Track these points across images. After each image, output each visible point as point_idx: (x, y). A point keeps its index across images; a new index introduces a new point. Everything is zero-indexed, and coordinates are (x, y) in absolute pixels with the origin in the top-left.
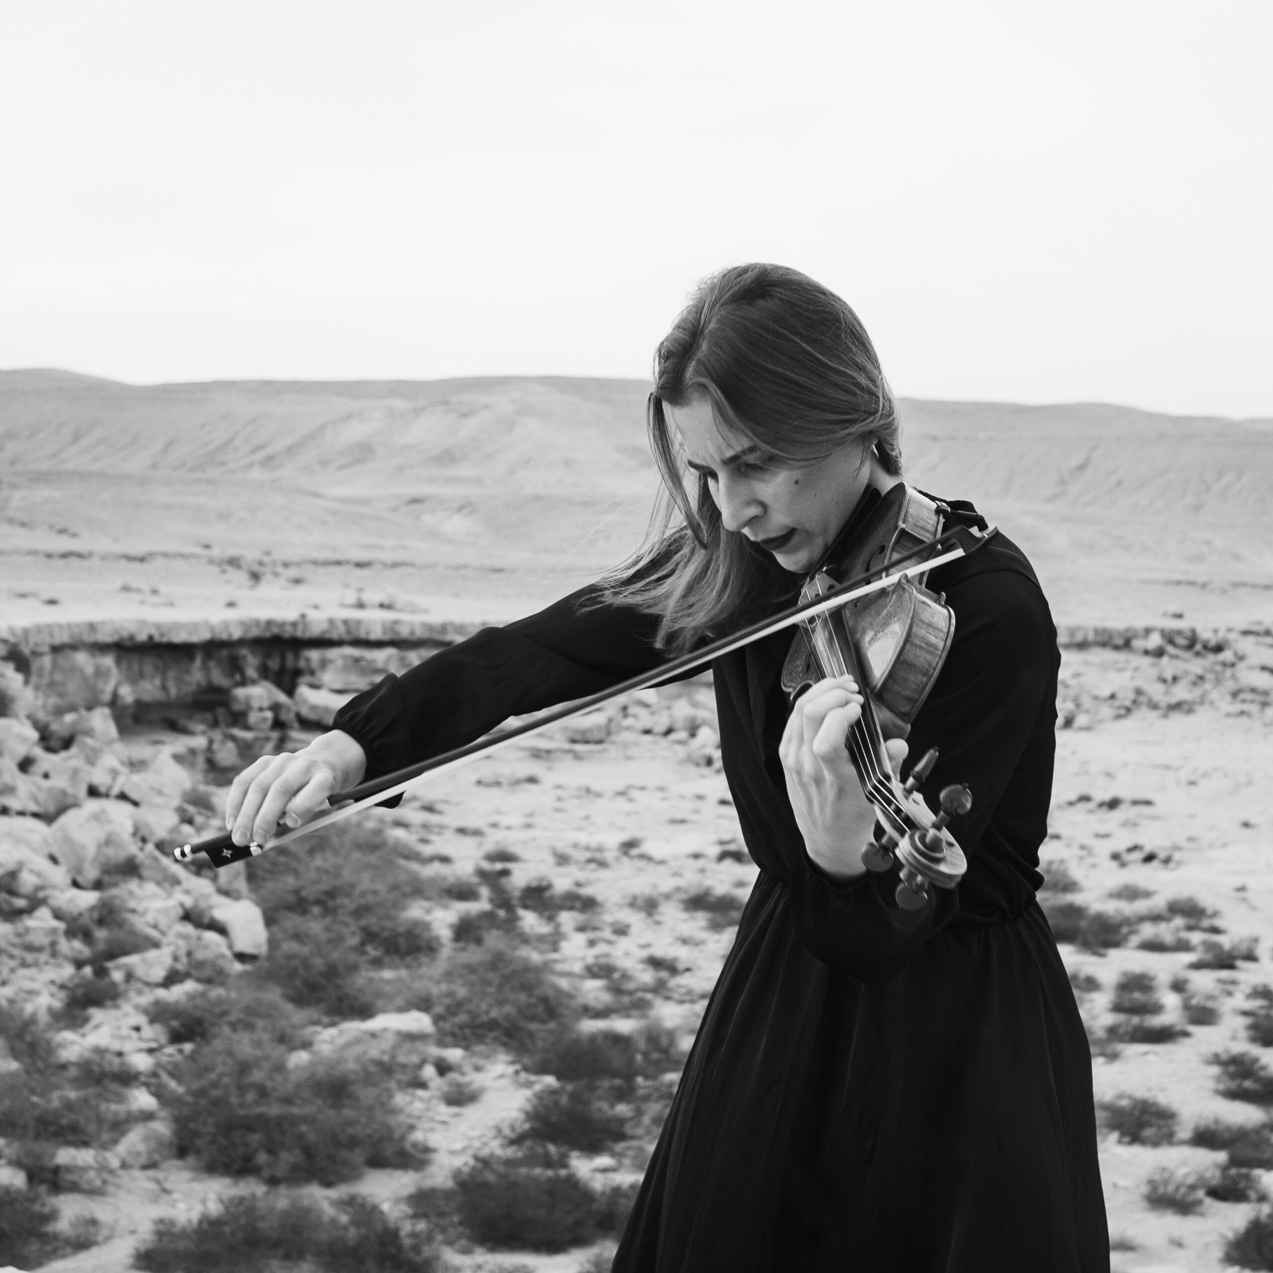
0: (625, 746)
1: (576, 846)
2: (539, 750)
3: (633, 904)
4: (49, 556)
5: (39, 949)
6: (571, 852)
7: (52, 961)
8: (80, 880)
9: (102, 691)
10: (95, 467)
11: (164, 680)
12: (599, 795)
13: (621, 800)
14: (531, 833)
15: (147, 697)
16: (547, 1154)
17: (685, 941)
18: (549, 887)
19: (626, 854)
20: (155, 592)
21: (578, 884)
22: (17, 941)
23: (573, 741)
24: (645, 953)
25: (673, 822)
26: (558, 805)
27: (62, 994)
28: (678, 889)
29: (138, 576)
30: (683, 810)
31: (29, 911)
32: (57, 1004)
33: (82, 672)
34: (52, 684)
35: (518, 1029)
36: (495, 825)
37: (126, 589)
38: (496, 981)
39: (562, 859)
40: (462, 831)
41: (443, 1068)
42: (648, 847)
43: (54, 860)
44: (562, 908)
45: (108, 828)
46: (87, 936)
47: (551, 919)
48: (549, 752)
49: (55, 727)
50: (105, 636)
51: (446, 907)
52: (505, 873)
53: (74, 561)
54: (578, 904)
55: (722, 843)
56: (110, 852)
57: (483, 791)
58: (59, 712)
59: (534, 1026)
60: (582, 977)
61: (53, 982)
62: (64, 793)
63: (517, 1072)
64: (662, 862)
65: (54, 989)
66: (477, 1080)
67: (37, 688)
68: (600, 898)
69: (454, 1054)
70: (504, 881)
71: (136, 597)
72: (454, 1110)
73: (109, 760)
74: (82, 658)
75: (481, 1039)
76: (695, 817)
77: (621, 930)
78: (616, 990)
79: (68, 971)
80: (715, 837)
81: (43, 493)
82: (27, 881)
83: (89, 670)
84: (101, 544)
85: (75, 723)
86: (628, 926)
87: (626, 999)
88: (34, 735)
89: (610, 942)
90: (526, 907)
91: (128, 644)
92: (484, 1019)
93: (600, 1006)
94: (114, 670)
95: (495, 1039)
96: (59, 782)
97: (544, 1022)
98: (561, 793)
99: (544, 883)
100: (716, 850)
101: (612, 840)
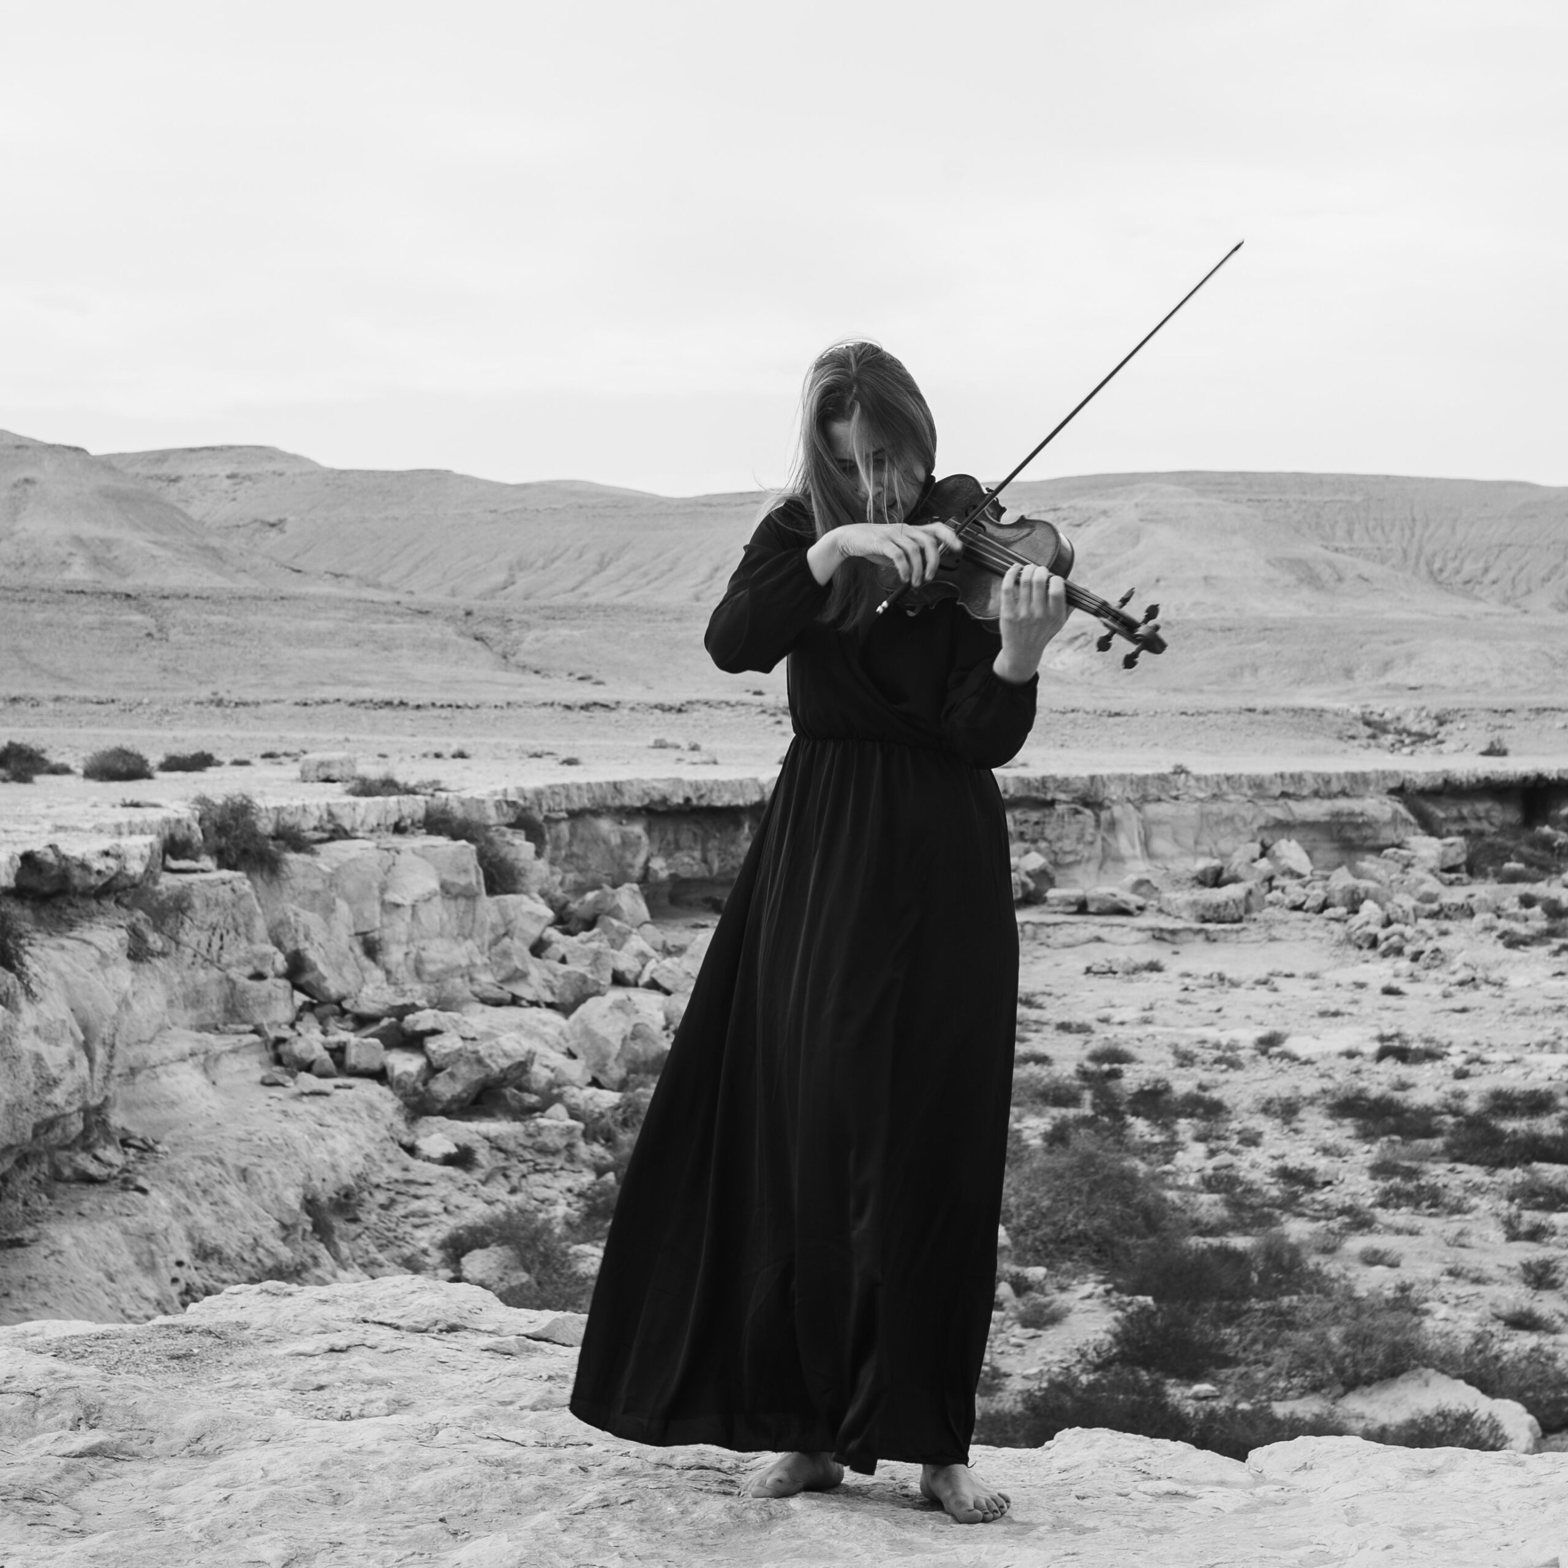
0: (1269, 924)
1: (1203, 1043)
2: (1161, 930)
3: (1267, 1108)
4: (568, 707)
5: (555, 1152)
6: (1197, 1050)
7: (568, 1166)
8: (602, 1079)
9: (631, 866)
10: (625, 600)
11: (705, 851)
12: (1234, 984)
13: (1262, 990)
14: (1150, 1029)
15: (684, 873)
16: (1137, 1380)
17: (1326, 1151)
18: (1168, 1089)
19: (1264, 1053)
20: (695, 748)
21: (1202, 1087)
22: (529, 1142)
23: (1205, 920)
24: (1275, 1165)
25: (1323, 1014)
26: (1184, 995)
27: (581, 1203)
28: (1324, 1092)
29: (675, 730)
30: (1338, 1000)
31: (541, 1108)
32: (575, 1215)
33: (606, 842)
34: (570, 856)
35: (1113, 1244)
36: (1105, 1021)
37: (660, 745)
38: (1086, 1188)
39: (1185, 1059)
40: (1064, 1027)
41: (1021, 1287)
42: (1292, 1045)
43: (572, 1055)
44: (1179, 1115)
45: (635, 1019)
46: (609, 1140)
47: (1166, 1127)
48: (1174, 932)
49: (574, 906)
50: (632, 799)
51: (1039, 1114)
52: (1115, 1075)
53: (598, 713)
54: (1200, 1111)
55: (1382, 1038)
56: (638, 1046)
57: (1094, 981)
58: (580, 890)
59: (1131, 1241)
60: (1196, 1191)
61: (570, 1190)
62: (584, 979)
63: (1108, 1292)
64: (1308, 1062)
65: (571, 1198)
66: (1061, 1299)
67: (552, 862)
68: (1228, 1103)
69: (1036, 1272)
70: (1111, 1084)
71: (674, 754)
72: (1031, 1331)
73: (637, 942)
74: (605, 825)
75: (1068, 1255)
76: (1353, 1009)
77: (1251, 1139)
78: (1235, 1205)
79: (588, 1177)
80: (1375, 1032)
81: (561, 632)
82: (540, 1074)
83: (615, 840)
84: (632, 693)
85: (596, 902)
86: (1260, 1134)
87: (1247, 1216)
88: (550, 914)
89: (1234, 1153)
90: (1136, 1114)
91: (661, 808)
92: (1072, 1231)
93: (1213, 1221)
94: (645, 839)
95: (1085, 1256)
96: (579, 967)
97: (1143, 1237)
98: (1187, 981)
99: (1160, 1086)
100: (1374, 1047)
101: (1247, 1036)
